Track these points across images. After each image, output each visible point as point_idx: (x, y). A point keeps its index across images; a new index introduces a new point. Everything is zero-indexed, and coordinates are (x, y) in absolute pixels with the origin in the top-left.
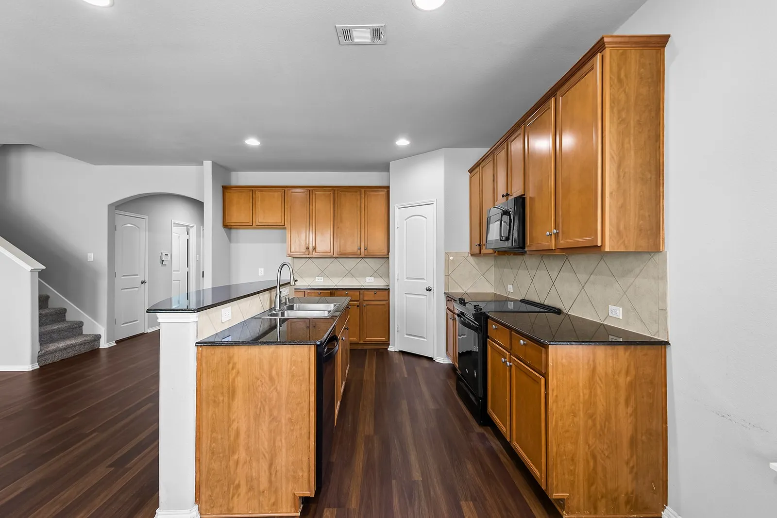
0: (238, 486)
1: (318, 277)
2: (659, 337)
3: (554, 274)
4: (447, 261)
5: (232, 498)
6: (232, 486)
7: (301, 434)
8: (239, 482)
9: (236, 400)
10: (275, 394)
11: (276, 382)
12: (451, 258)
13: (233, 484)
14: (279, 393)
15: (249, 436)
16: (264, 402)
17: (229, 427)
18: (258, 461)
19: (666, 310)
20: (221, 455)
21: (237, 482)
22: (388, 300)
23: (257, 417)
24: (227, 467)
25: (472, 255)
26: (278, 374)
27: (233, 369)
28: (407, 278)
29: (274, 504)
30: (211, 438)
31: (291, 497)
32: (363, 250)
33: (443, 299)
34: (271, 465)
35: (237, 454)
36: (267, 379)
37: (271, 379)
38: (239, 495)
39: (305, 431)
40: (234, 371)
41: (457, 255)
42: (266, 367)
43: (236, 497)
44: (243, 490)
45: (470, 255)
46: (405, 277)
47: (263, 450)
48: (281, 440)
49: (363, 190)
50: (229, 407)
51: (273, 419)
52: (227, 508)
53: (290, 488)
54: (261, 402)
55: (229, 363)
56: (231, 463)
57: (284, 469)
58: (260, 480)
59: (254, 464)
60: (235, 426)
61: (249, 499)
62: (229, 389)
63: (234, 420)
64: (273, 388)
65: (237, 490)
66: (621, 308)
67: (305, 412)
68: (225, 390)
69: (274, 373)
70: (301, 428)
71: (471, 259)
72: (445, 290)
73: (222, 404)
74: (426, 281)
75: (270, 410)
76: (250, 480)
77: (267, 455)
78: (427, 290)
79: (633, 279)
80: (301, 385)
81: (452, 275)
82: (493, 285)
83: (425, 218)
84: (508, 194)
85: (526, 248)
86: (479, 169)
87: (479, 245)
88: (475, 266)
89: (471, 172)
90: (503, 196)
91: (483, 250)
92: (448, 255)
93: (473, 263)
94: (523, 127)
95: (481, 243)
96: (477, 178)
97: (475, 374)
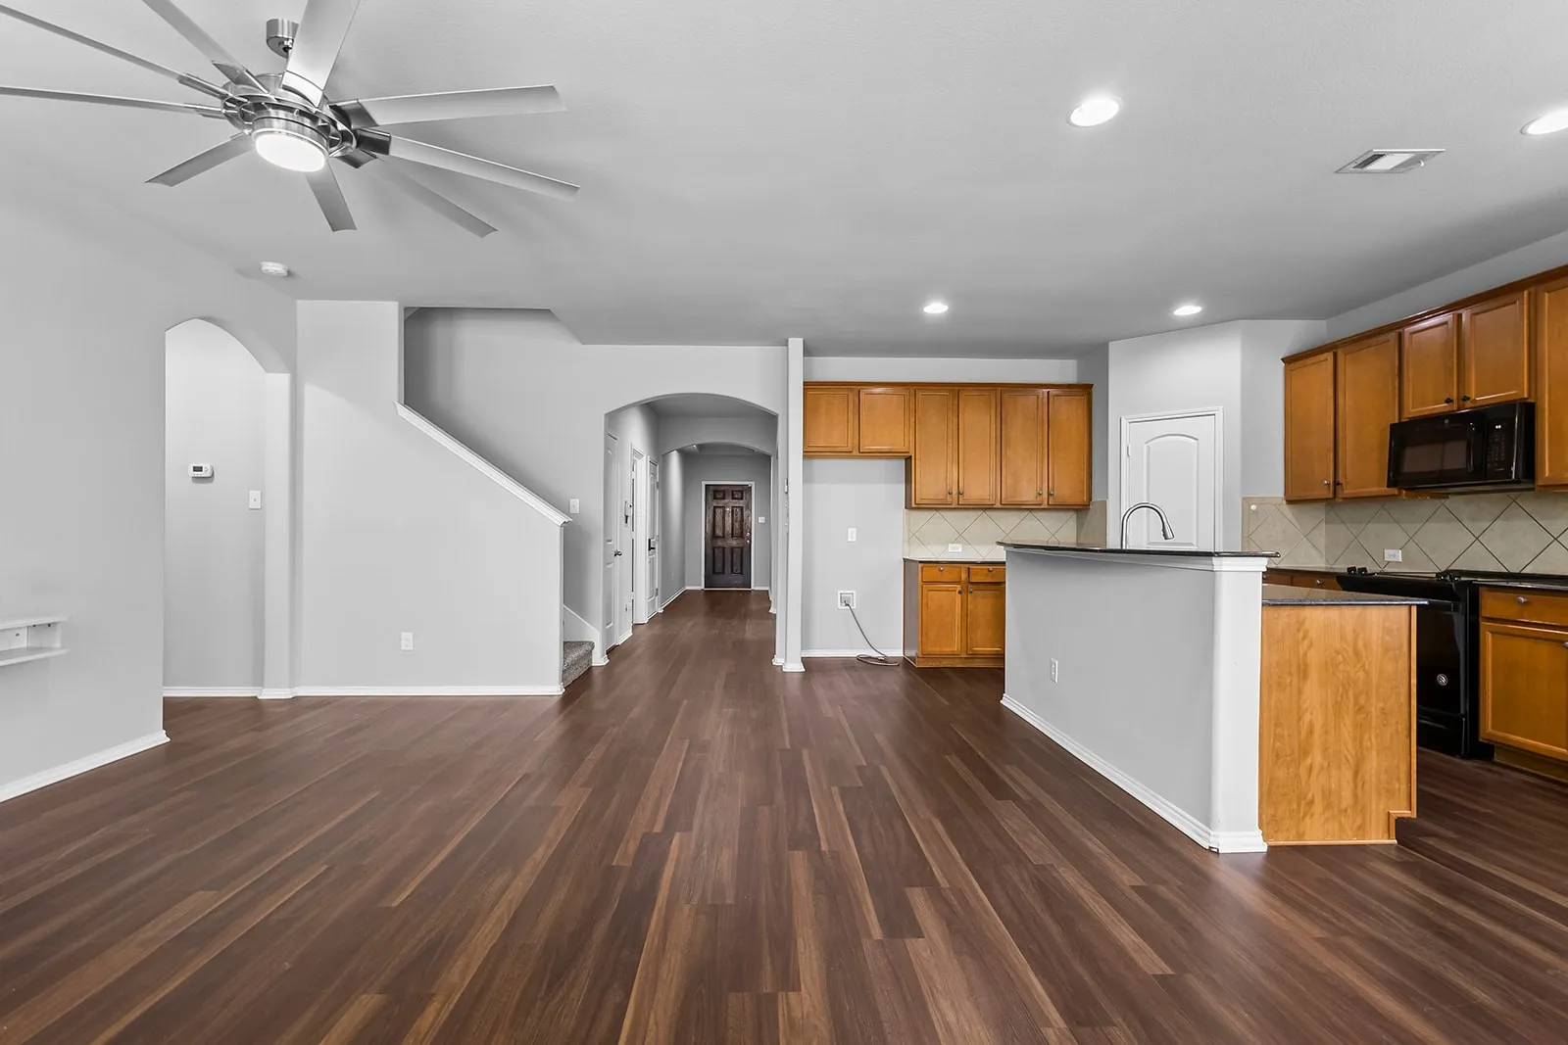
0: (1311, 802)
1: (954, 545)
4: (1246, 510)
5: (1303, 818)
6: (1303, 802)
7: (1397, 730)
8: (1313, 797)
9: (1309, 682)
10: (1361, 674)
11: (1364, 658)
12: (1253, 507)
13: (1305, 799)
14: (1367, 673)
15: (1326, 732)
16: (1347, 686)
17: (1299, 720)
18: (1339, 767)
20: (1288, 759)
21: (1310, 796)
23: (1338, 706)
24: (1297, 775)
25: (1289, 502)
26: (1365, 646)
27: (1304, 638)
29: (1359, 827)
30: (1275, 734)
31: (1383, 818)
32: (1045, 496)
34: (1356, 773)
35: (1311, 756)
36: (1350, 650)
37: (1356, 653)
38: (1312, 815)
39: (1402, 727)
40: (1306, 642)
41: (1261, 502)
42: (1350, 638)
43: (1308, 817)
44: (1318, 807)
45: (1284, 502)
47: (1346, 752)
48: (1370, 739)
50: (1300, 692)
51: (1360, 709)
52: (1297, 833)
53: (1382, 807)
54: (1343, 685)
55: (1299, 630)
56: (1303, 772)
57: (1374, 780)
58: (1343, 793)
59: (1334, 772)
60: (1307, 717)
61: (1327, 820)
62: (1299, 666)
63: (1307, 710)
64: (1359, 666)
65: (1310, 808)
67: (1404, 699)
68: (1294, 669)
69: (1360, 644)
70: (1397, 723)
71: (1286, 509)
73: (1289, 688)
75: (1356, 698)
76: (1327, 794)
77: (1351, 761)
80: (1397, 662)
81: (1254, 535)
82: (1324, 553)
83: (1196, 439)
84: (1466, 399)
85: (1540, 482)
86: (1329, 356)
87: (1336, 484)
88: (1294, 520)
89: (1288, 361)
90: (1448, 401)
91: (1345, 492)
92: (1247, 501)
93: (1290, 516)
94: (1526, 292)
95: (1341, 479)
96: (1321, 371)
97: (1443, 680)
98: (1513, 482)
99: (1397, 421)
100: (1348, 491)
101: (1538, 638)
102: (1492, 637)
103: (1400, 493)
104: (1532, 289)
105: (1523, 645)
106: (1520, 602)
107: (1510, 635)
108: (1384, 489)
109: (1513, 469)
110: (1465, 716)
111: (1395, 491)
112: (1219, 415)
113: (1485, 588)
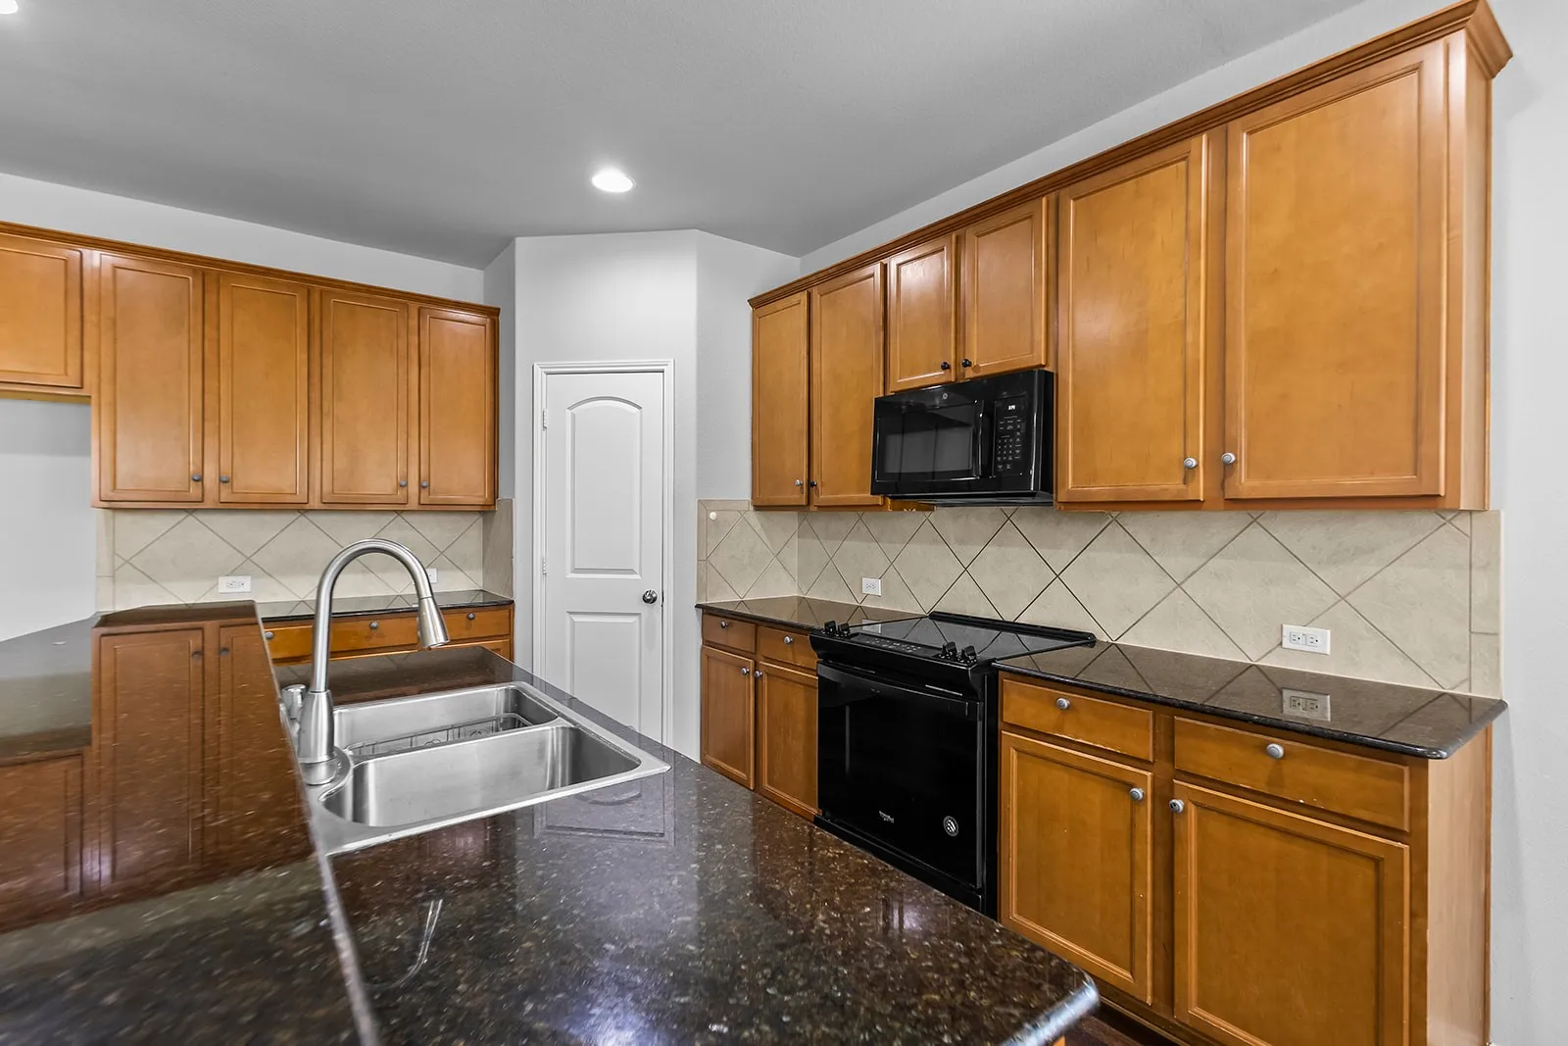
1: (231, 579)
2: (1470, 691)
3: (1059, 557)
4: (703, 523)
12: (713, 515)
19: (1496, 634)
22: (510, 634)
25: (758, 508)
28: (576, 570)
32: (413, 488)
33: (694, 621)
41: (723, 506)
45: (751, 508)
46: (568, 567)
49: (414, 307)
66: (1329, 631)
71: (754, 517)
72: (699, 598)
74: (638, 577)
78: (646, 601)
79: (1375, 569)
81: (712, 560)
82: (796, 578)
83: (640, 408)
84: (967, 364)
85: (1062, 496)
86: (803, 297)
87: (811, 485)
88: (762, 534)
89: (758, 303)
90: (946, 367)
91: (821, 497)
92: (704, 505)
93: (758, 528)
94: (1044, 200)
95: (816, 480)
96: (792, 316)
97: (952, 827)
98: (1032, 495)
99: (881, 395)
100: (824, 496)
101: (1084, 771)
102: (1018, 757)
103: (885, 503)
104: (1053, 196)
105: (1061, 778)
106: (1060, 706)
107: (1046, 759)
108: (866, 496)
109: (1032, 472)
110: (980, 891)
111: (879, 500)
112: (669, 370)
113: (1008, 675)
